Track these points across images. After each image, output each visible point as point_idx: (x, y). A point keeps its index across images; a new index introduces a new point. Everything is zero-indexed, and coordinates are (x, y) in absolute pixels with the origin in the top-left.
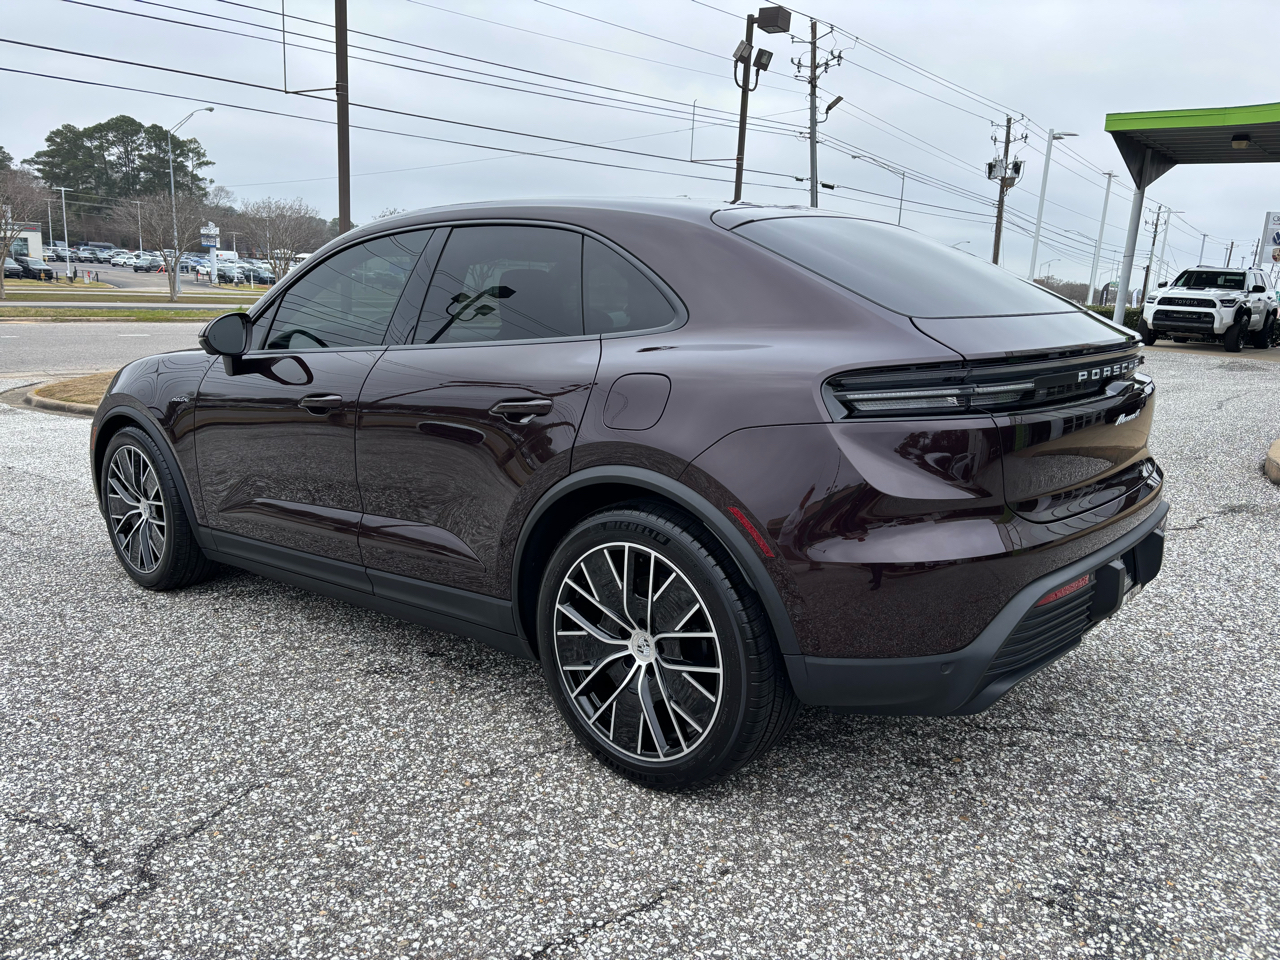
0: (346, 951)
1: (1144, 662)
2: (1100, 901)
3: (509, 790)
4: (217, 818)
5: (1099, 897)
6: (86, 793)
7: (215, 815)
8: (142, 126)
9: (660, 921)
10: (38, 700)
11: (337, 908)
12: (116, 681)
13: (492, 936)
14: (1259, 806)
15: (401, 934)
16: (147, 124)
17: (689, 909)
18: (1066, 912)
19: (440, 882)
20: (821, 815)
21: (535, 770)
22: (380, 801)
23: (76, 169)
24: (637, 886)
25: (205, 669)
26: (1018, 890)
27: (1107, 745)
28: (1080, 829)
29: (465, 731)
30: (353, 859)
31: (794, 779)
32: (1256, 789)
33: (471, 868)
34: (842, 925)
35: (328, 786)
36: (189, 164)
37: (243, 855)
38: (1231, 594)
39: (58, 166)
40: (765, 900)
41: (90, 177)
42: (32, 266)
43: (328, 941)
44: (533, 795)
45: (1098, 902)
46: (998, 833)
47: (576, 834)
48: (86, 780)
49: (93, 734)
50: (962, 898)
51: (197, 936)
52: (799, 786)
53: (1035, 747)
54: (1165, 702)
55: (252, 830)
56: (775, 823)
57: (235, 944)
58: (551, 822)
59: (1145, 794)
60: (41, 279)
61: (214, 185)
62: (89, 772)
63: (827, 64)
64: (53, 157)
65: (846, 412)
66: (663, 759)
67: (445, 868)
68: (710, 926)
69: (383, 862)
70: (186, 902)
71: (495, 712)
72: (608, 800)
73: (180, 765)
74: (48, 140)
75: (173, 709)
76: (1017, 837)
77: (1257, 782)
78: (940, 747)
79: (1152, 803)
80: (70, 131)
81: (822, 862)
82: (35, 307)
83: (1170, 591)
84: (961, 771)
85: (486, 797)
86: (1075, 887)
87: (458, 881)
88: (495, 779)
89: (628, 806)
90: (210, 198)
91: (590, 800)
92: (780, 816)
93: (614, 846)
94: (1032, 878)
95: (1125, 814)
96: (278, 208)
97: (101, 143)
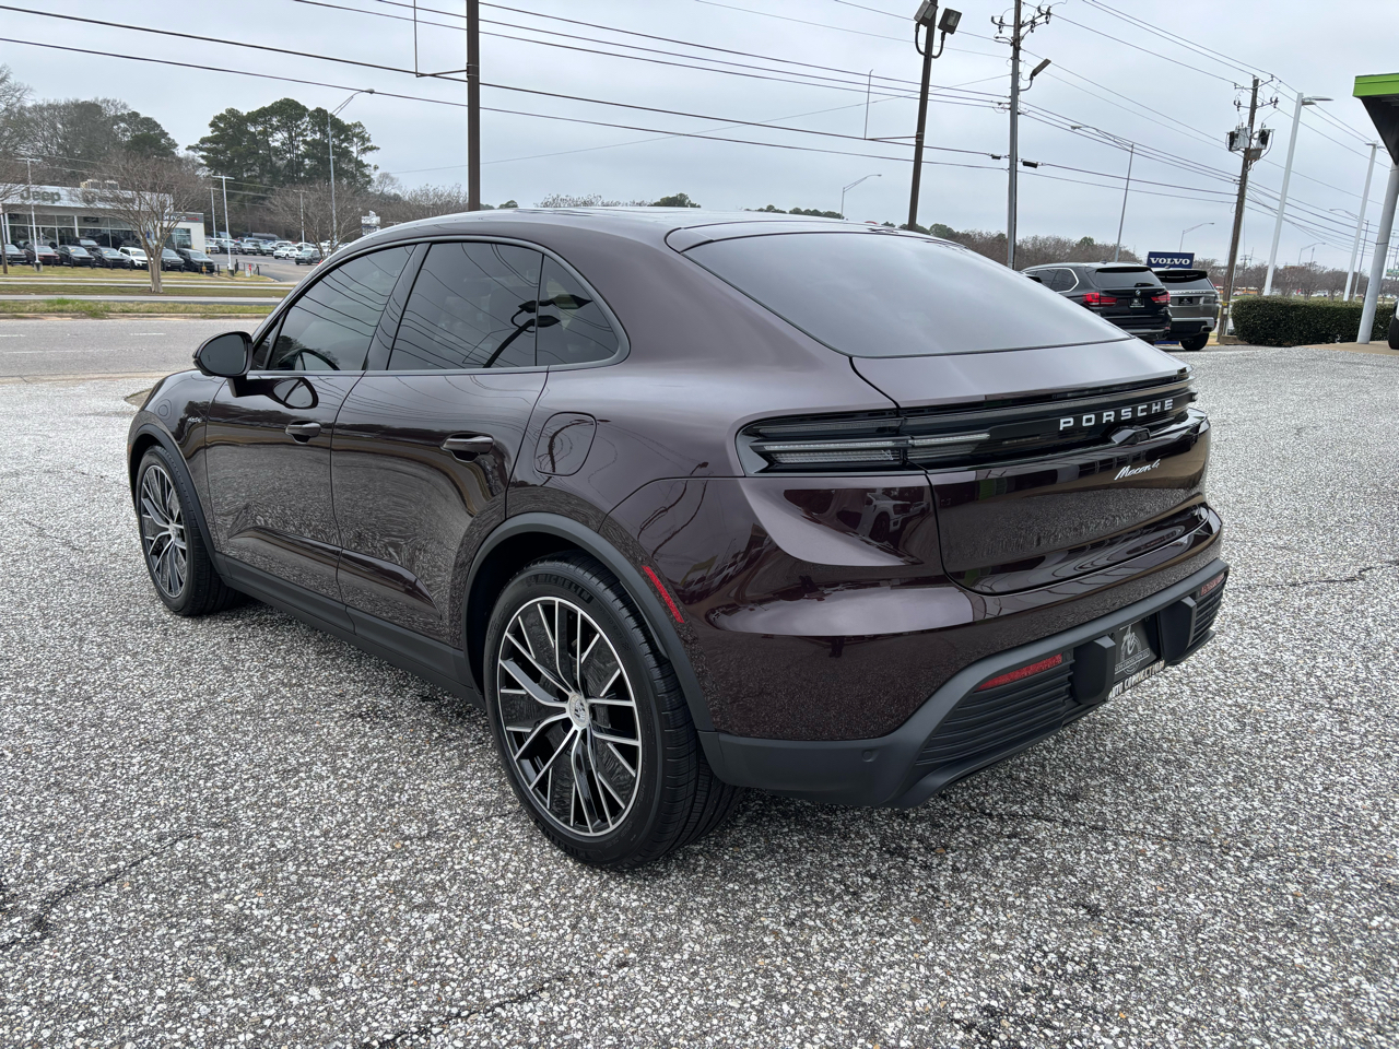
0: (196, 1023)
1: (1214, 744)
2: (1029, 1029)
3: (436, 856)
4: (134, 868)
5: (1030, 1025)
6: (24, 832)
7: (133, 865)
8: (306, 110)
9: (529, 1015)
10: (21, 730)
11: (207, 976)
12: (102, 713)
13: (348, 1019)
14: (1276, 929)
15: (257, 1010)
16: (311, 108)
17: (565, 1004)
18: (983, 1039)
19: (322, 954)
20: (758, 906)
21: (474, 834)
22: (301, 860)
23: (240, 156)
24: (522, 974)
25: (192, 704)
26: (940, 1009)
27: (1123, 843)
28: (1046, 941)
29: (421, 787)
30: (245, 923)
31: (746, 862)
32: (1281, 908)
33: (360, 942)
34: (722, 1035)
35: (257, 840)
36: (354, 149)
37: (142, 909)
38: (1360, 665)
39: (223, 152)
40: (653, 1000)
41: (254, 164)
42: (194, 259)
43: (185, 1010)
44: (459, 863)
45: (1026, 1030)
46: (946, 940)
47: (484, 910)
48: (28, 819)
49: (56, 769)
50: (871, 1014)
51: (62, 994)
52: (749, 870)
53: (1038, 840)
54: (1217, 794)
55: (162, 884)
56: (702, 911)
57: (94, 1005)
58: (465, 894)
59: (1142, 904)
60: (202, 272)
61: (378, 172)
62: (35, 810)
63: (1033, 22)
64: (218, 144)
65: (766, 464)
66: (591, 834)
67: (333, 939)
68: (579, 1026)
69: (274, 928)
70: (67, 955)
71: (461, 768)
72: (535, 875)
73: (123, 808)
74: (212, 125)
75: (143, 746)
76: (968, 946)
77: (1287, 899)
78: (927, 834)
79: (1146, 916)
80: (234, 117)
81: (734, 960)
82: (184, 303)
83: (1285, 657)
84: (939, 865)
85: (410, 863)
86: (1007, 1010)
87: (340, 956)
88: (428, 843)
89: (553, 882)
90: (375, 184)
91: (516, 873)
92: (711, 904)
93: (518, 926)
94: (962, 996)
95: (1107, 927)
96: (436, 195)
97: (265, 129)
